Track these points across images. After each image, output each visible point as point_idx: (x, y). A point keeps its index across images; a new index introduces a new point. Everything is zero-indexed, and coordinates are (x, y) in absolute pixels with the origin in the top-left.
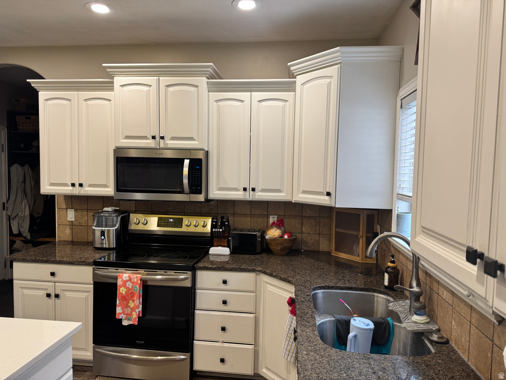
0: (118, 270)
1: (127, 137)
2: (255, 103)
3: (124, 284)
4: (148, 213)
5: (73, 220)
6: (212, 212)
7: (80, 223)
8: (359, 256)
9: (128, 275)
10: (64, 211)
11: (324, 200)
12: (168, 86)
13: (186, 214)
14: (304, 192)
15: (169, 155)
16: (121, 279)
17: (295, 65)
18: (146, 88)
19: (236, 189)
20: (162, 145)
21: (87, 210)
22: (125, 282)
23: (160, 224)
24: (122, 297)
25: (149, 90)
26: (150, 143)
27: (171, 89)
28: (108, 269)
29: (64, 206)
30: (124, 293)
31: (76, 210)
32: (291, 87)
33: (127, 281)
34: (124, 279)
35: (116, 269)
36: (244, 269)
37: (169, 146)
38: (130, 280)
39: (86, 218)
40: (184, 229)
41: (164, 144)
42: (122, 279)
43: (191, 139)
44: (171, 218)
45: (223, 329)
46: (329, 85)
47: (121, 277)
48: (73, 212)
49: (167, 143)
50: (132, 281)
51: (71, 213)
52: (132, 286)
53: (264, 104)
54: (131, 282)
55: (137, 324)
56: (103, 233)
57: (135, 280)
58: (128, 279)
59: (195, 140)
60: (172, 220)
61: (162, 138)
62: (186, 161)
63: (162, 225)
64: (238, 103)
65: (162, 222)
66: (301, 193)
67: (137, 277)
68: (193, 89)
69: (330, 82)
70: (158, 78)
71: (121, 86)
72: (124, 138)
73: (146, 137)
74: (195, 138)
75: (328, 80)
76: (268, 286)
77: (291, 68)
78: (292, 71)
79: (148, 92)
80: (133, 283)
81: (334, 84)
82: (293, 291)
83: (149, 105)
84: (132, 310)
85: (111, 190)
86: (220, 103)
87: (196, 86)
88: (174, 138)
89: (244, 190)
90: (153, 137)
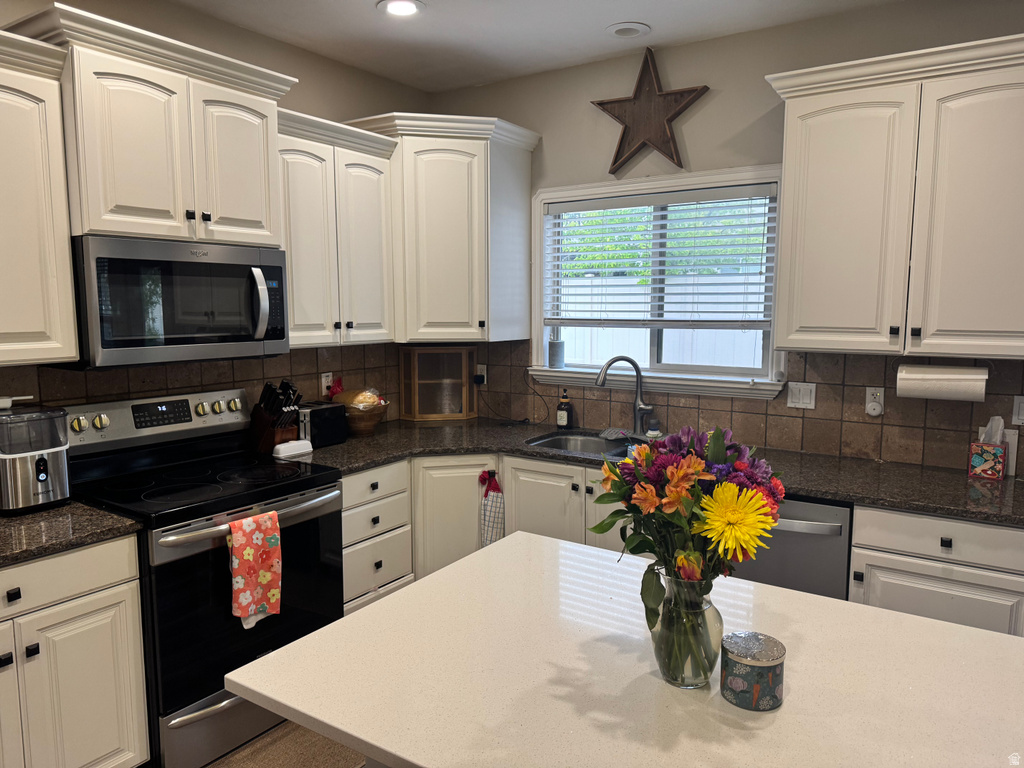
0: (211, 519)
1: (120, 209)
2: (341, 167)
3: (249, 543)
8: (461, 412)
9: (250, 519)
11: (472, 334)
12: (208, 102)
14: (430, 325)
16: (240, 533)
17: (403, 119)
18: (162, 97)
19: (321, 327)
20: (201, 235)
22: (249, 536)
23: (141, 422)
24: (249, 567)
25: (168, 102)
27: (211, 110)
28: (189, 525)
30: (251, 559)
32: (387, 151)
33: (253, 532)
34: (248, 530)
35: (207, 520)
37: (217, 237)
38: (259, 528)
40: (196, 423)
41: (207, 230)
42: (244, 532)
43: (257, 224)
44: (161, 404)
45: (378, 565)
46: (470, 165)
47: (241, 528)
49: (212, 231)
50: (263, 528)
52: (263, 539)
53: (354, 171)
54: (261, 531)
56: (41, 465)
57: (269, 524)
58: (254, 526)
59: (262, 227)
61: (206, 218)
62: (257, 272)
63: (146, 422)
64: (316, 163)
65: (143, 417)
66: (425, 326)
67: (270, 518)
68: (256, 121)
69: (471, 162)
70: (185, 77)
71: (96, 73)
72: (112, 211)
73: (168, 212)
74: (264, 224)
75: (467, 159)
76: (431, 472)
77: (397, 122)
78: (396, 126)
79: (168, 105)
80: (265, 532)
81: (478, 165)
82: (489, 462)
83: (171, 137)
84: (268, 587)
85: (59, 345)
86: (287, 157)
87: (262, 116)
88: (224, 221)
89: (337, 326)
90: (190, 215)
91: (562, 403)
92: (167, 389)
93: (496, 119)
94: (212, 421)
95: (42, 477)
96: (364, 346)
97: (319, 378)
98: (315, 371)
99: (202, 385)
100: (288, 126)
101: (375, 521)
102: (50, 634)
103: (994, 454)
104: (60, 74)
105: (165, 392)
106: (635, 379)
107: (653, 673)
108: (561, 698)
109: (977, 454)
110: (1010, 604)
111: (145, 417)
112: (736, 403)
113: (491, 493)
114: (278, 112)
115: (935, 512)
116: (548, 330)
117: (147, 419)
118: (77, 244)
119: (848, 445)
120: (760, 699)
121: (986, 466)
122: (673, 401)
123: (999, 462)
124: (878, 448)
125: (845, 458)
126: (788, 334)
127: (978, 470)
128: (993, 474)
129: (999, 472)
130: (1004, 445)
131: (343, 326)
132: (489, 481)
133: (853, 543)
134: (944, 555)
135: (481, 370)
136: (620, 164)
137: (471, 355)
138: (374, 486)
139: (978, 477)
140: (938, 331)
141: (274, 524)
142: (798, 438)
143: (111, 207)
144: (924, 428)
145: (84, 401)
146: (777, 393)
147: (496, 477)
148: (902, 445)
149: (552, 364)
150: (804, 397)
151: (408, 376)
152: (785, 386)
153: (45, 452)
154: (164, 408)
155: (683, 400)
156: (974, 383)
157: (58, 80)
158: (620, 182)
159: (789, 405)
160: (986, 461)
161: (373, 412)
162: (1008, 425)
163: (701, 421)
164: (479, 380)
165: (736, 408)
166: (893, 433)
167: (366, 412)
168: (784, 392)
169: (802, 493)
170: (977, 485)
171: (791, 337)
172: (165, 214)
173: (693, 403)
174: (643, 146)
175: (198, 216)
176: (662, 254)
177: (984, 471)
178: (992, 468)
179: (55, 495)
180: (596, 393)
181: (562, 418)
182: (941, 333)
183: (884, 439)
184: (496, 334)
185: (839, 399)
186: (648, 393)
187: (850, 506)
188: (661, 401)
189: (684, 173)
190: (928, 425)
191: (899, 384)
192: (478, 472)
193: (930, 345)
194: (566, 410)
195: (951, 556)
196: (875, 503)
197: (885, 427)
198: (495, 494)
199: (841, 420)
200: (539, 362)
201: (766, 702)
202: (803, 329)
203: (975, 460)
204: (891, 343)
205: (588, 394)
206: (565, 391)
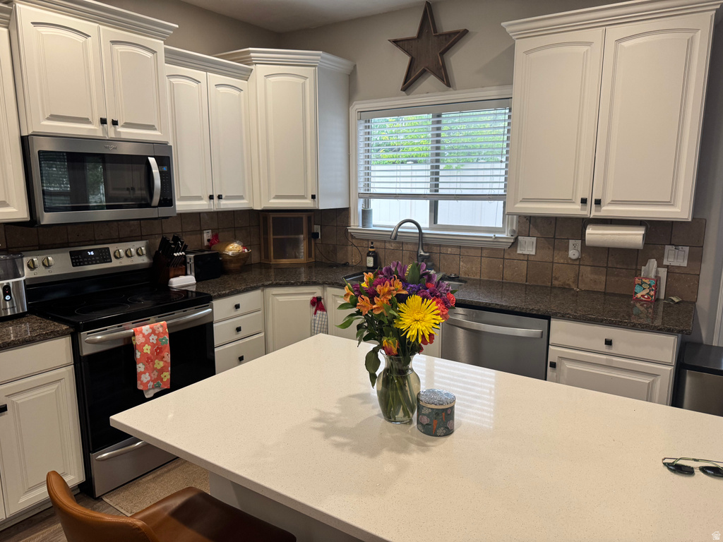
0: (121, 326)
1: (54, 117)
2: (212, 87)
3: (147, 342)
9: (148, 326)
11: (307, 203)
12: (114, 42)
14: (277, 197)
15: (125, 150)
16: (141, 335)
17: (256, 52)
18: (81, 39)
19: (199, 198)
20: (112, 135)
22: (147, 337)
23: (76, 263)
24: (148, 358)
25: (85, 42)
27: (118, 48)
28: (106, 329)
30: (149, 352)
32: (245, 75)
33: (150, 335)
34: (146, 333)
35: (118, 326)
37: (123, 136)
38: (154, 332)
40: (115, 263)
42: (144, 334)
43: (151, 127)
44: (90, 250)
45: (241, 359)
46: (304, 84)
47: (141, 332)
49: (120, 132)
50: (157, 332)
52: (157, 340)
53: (222, 89)
54: (155, 334)
56: (7, 290)
57: (161, 330)
58: (150, 331)
59: (155, 129)
61: (115, 123)
62: (152, 160)
63: (80, 262)
64: (194, 84)
65: (78, 259)
66: (274, 198)
67: (162, 326)
68: (149, 55)
69: (304, 82)
70: (97, 25)
71: (33, 23)
72: (48, 119)
73: (88, 119)
74: (156, 127)
75: (301, 80)
76: (278, 298)
77: (252, 54)
78: (251, 57)
79: (85, 45)
80: (158, 335)
81: (309, 85)
82: (317, 291)
83: (88, 67)
84: (161, 371)
85: (15, 210)
86: (173, 80)
87: (153, 52)
88: (127, 125)
89: (211, 197)
90: (103, 121)
91: (370, 252)
92: (95, 240)
93: (321, 52)
94: (125, 262)
95: (8, 297)
96: (234, 211)
97: (202, 234)
98: (199, 229)
99: (119, 238)
100: (172, 58)
101: (239, 329)
102: (14, 399)
103: (649, 285)
104: (9, 24)
105: (93, 242)
106: (418, 235)
107: (379, 415)
108: (317, 429)
109: (638, 284)
110: (648, 382)
111: (78, 258)
112: (484, 251)
113: (319, 312)
114: (165, 48)
115: (601, 322)
116: (361, 202)
117: (81, 260)
118: (25, 141)
119: (556, 279)
120: (438, 428)
121: (644, 292)
122: (444, 250)
123: (653, 290)
124: (577, 281)
125: (555, 287)
126: (515, 204)
127: (639, 295)
128: (648, 298)
129: (652, 296)
130: (658, 279)
131: (215, 197)
132: (317, 303)
133: (550, 343)
134: (607, 351)
135: (317, 229)
136: (409, 84)
137: (309, 219)
138: (237, 307)
139: (638, 300)
140: (612, 201)
141: (164, 330)
142: (524, 274)
143: (47, 116)
144: (607, 267)
145: (37, 248)
146: (510, 244)
147: (322, 301)
148: (592, 279)
149: (363, 226)
150: (528, 247)
151: (266, 233)
152: (516, 239)
153: (10, 281)
154: (92, 253)
155: (450, 249)
156: (635, 236)
157: (7, 28)
158: (410, 96)
159: (518, 252)
160: (644, 289)
161: (238, 257)
162: (660, 265)
163: (461, 263)
164: (315, 236)
165: (484, 255)
166: (586, 271)
167: (235, 257)
168: (515, 244)
169: (516, 310)
170: (638, 305)
171: (517, 206)
172: (85, 121)
173: (456, 251)
174: (424, 72)
175: (109, 121)
176: (438, 148)
177: (643, 296)
178: (648, 294)
179: (18, 310)
180: (393, 245)
181: (370, 262)
182: (614, 202)
183: (580, 275)
184: (324, 204)
185: (551, 248)
186: (427, 245)
187: (548, 318)
188: (435, 250)
189: (451, 91)
190: (610, 265)
191: (587, 237)
192: (310, 298)
193: (608, 211)
194: (373, 256)
195: (612, 351)
196: (564, 317)
197: (581, 267)
198: (321, 312)
199: (553, 262)
200: (355, 224)
201: (441, 431)
202: (525, 200)
203: (637, 288)
204: (582, 210)
205: (388, 245)
206: (372, 243)
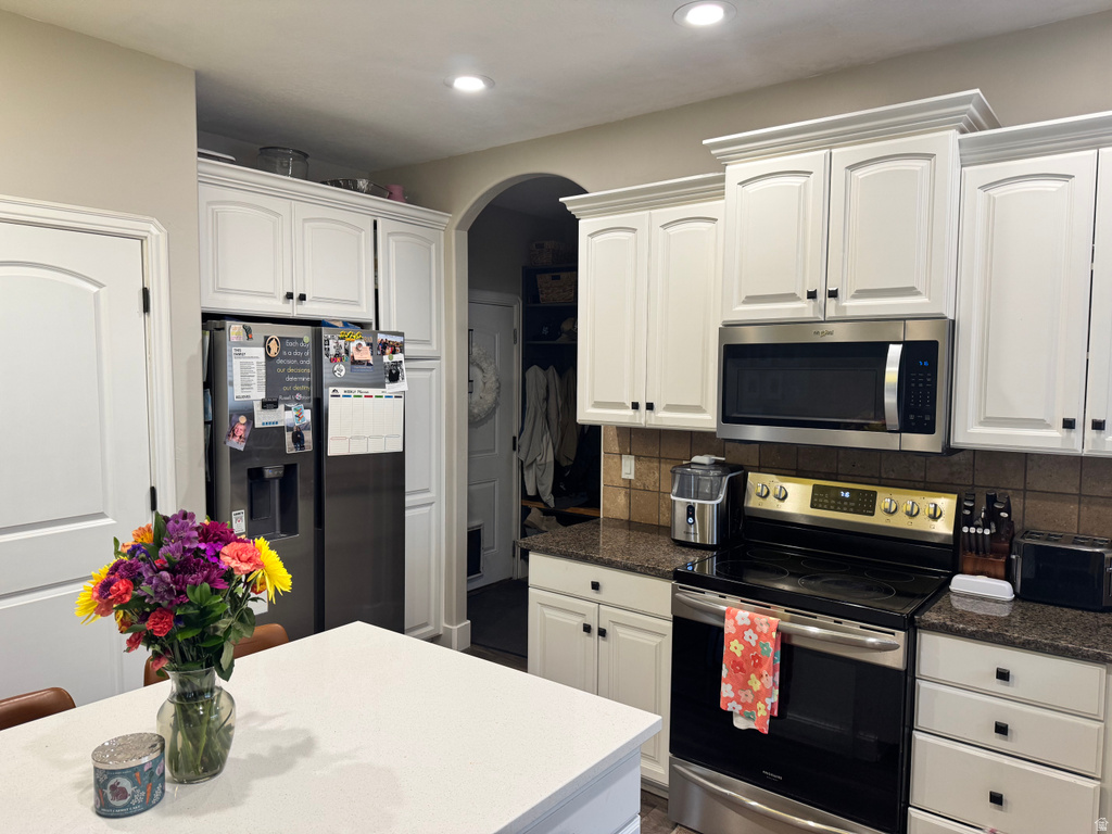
0: (725, 598)
3: (740, 635)
4: (787, 472)
5: (632, 477)
6: (958, 482)
7: (644, 485)
9: (747, 613)
10: (616, 459)
12: (852, 167)
13: (883, 481)
15: (841, 334)
16: (732, 622)
18: (797, 181)
19: (1040, 424)
20: (831, 313)
21: (660, 459)
22: (741, 630)
23: (818, 503)
24: (734, 661)
25: (805, 184)
26: (804, 309)
27: (860, 173)
28: (703, 593)
29: (616, 449)
30: (739, 654)
31: (638, 458)
33: (746, 628)
34: (740, 623)
35: (720, 597)
36: (1067, 649)
37: (850, 313)
38: (753, 626)
39: (657, 475)
40: (879, 519)
41: (837, 308)
42: (736, 622)
43: (910, 291)
44: (845, 490)
45: (996, 799)
47: (733, 617)
48: (633, 462)
49: (845, 307)
50: (758, 629)
51: (628, 462)
52: (757, 642)
54: (755, 632)
55: (766, 732)
56: (690, 511)
57: (765, 629)
58: (748, 622)
59: (918, 294)
60: (847, 495)
61: (833, 294)
62: (894, 349)
63: (823, 503)
65: (821, 498)
67: (768, 623)
70: (827, 151)
71: (740, 184)
72: (744, 302)
74: (919, 289)
80: (760, 634)
84: (758, 696)
85: (710, 417)
87: (927, 156)
88: (864, 294)
89: (1070, 424)
90: (812, 295)
94: (900, 522)
95: (691, 520)
99: (880, 478)
101: (1001, 729)
111: (824, 498)
114: (961, 141)
117: (826, 501)
141: (770, 632)
143: (743, 298)
175: (821, 293)
